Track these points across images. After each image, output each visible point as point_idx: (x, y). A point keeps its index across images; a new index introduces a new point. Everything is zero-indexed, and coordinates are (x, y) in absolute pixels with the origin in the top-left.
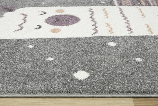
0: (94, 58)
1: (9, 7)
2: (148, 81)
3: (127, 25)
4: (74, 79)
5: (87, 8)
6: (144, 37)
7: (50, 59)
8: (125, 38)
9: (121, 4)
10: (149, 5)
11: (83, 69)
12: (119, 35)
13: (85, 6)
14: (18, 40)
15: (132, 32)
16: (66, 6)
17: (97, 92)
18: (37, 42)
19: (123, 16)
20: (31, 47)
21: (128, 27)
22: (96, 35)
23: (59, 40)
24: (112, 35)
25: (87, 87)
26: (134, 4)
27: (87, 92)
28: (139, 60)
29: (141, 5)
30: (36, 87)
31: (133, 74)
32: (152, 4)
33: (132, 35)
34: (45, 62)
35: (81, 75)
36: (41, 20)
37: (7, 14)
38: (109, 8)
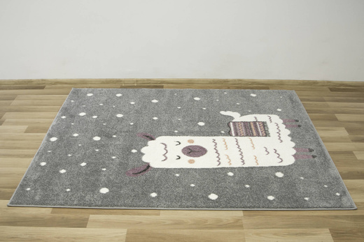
0: (220, 185)
1: (149, 134)
2: (252, 200)
3: (241, 156)
4: (209, 199)
5: (211, 138)
6: (252, 168)
7: (193, 185)
8: (240, 169)
9: (237, 135)
10: (259, 136)
11: (213, 193)
12: (235, 166)
13: (209, 136)
14: (167, 169)
15: (244, 164)
16: (195, 135)
17: (223, 207)
18: (180, 170)
19: (239, 147)
20: (177, 175)
21: (241, 159)
22: (220, 166)
23: (195, 170)
24: (232, 166)
25: (217, 204)
26: (247, 135)
27: (217, 207)
28: (247, 186)
29: (253, 136)
30: (188, 204)
31: (243, 196)
32: (261, 134)
33: (244, 166)
34: (190, 187)
35: (213, 197)
36: (178, 151)
37: (150, 143)
38: (228, 138)
